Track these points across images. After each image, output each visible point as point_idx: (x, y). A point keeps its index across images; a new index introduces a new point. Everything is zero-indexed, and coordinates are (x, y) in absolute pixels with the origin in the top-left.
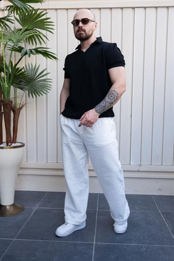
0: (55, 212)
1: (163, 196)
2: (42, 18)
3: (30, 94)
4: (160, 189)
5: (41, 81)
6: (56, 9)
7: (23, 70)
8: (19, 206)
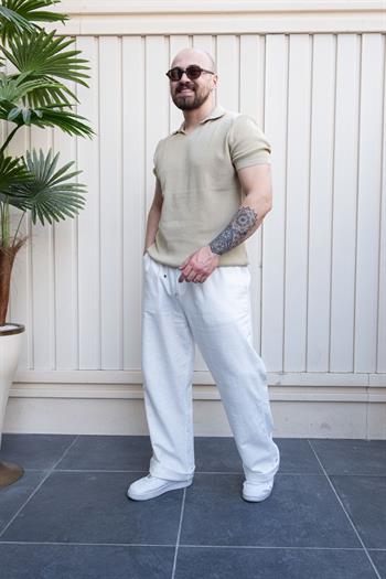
0: (94, 478)
1: (332, 440)
2: (63, 51)
3: (37, 217)
4: (325, 426)
5: (62, 187)
6: (97, 36)
7: (20, 163)
8: (13, 467)
